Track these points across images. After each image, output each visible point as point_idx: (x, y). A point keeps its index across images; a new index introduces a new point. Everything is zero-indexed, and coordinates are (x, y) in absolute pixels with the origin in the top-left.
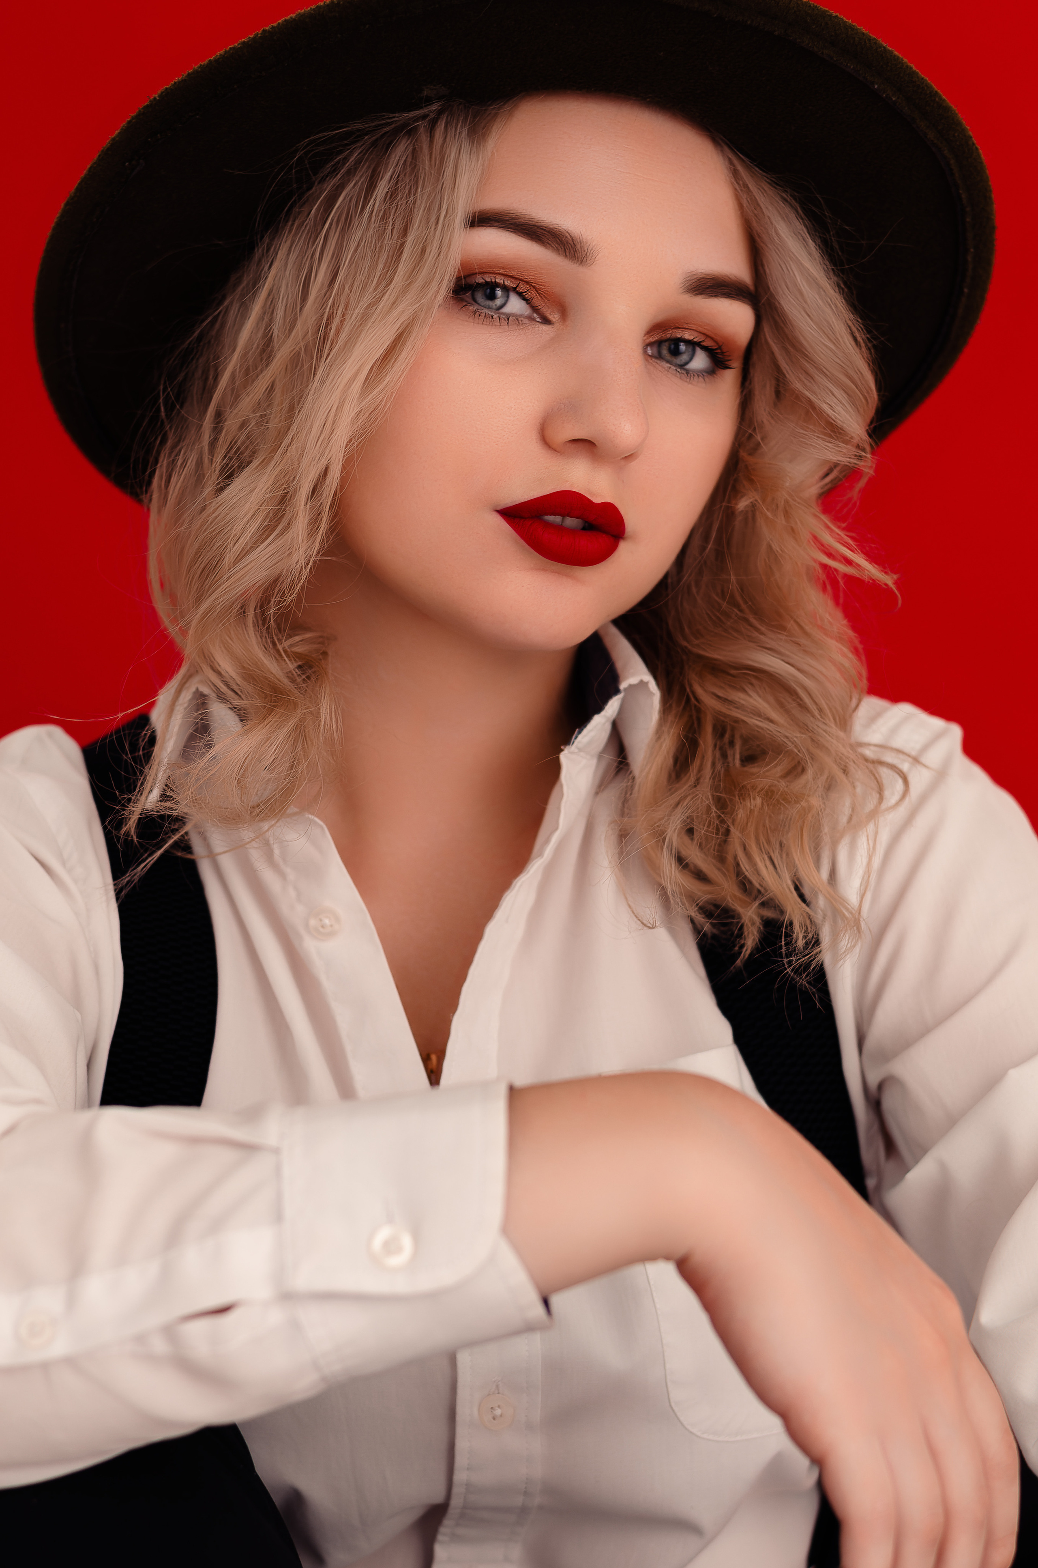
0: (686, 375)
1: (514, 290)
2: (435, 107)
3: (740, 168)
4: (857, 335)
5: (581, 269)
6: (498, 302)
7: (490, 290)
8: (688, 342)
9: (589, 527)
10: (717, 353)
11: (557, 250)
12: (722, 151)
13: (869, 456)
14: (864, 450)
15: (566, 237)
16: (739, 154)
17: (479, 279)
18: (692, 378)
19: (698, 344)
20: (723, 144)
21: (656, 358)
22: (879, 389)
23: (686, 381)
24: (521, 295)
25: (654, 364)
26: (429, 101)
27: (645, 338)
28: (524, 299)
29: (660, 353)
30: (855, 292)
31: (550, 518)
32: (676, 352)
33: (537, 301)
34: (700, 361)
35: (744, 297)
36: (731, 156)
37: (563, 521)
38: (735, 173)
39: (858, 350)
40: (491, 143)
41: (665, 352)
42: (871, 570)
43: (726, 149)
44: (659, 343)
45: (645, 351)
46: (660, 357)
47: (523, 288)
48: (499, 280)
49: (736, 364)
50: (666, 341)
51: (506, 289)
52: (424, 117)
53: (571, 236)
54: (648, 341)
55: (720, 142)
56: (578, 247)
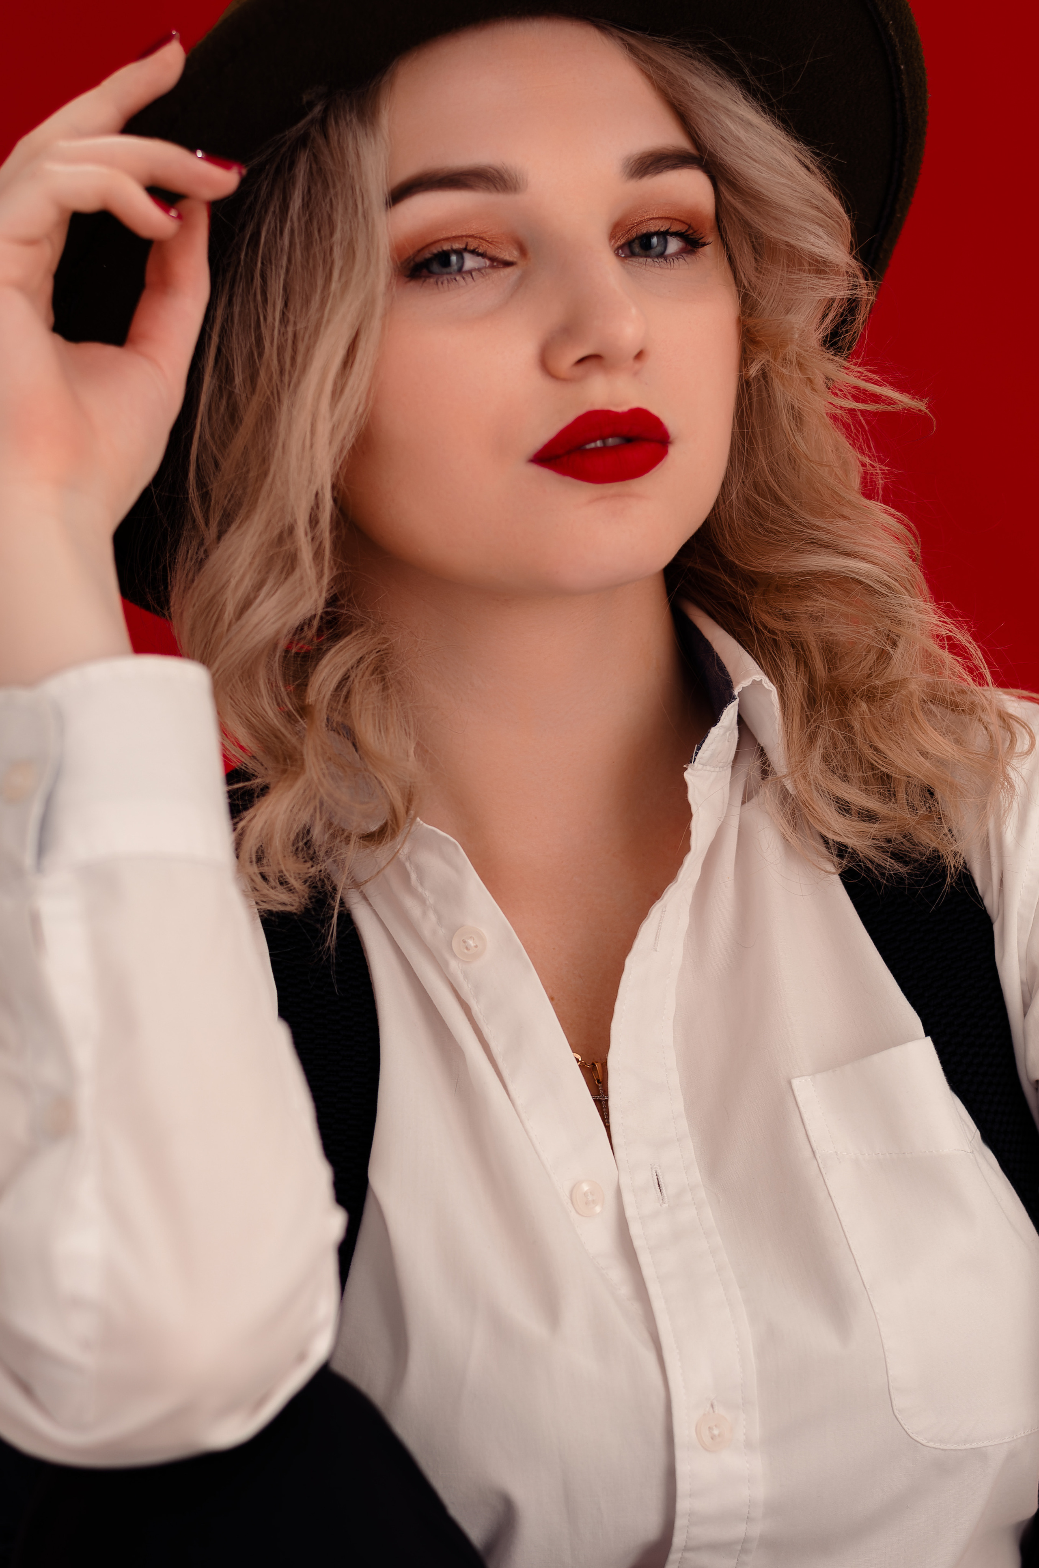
0: (665, 262)
1: (465, 250)
2: (318, 109)
3: (632, 41)
4: (808, 162)
6: (455, 266)
9: (629, 440)
10: (688, 235)
11: (487, 189)
12: (611, 34)
13: (862, 281)
14: (856, 276)
15: (491, 172)
16: (628, 30)
17: (427, 255)
18: (672, 263)
19: (668, 231)
20: (608, 27)
21: (630, 257)
22: (848, 211)
23: (668, 268)
24: (474, 252)
25: (630, 263)
26: (311, 105)
27: (612, 243)
28: (478, 254)
29: (632, 251)
30: (791, 125)
31: (589, 446)
32: (650, 247)
33: (492, 251)
34: (674, 245)
35: (689, 163)
36: (621, 35)
37: (604, 443)
38: (631, 49)
39: (812, 176)
40: (385, 119)
41: (637, 249)
42: (903, 400)
43: (613, 30)
44: (629, 244)
45: (617, 255)
46: (633, 254)
47: (473, 244)
48: (446, 247)
49: (711, 238)
50: (634, 240)
51: (458, 252)
52: (312, 122)
53: (494, 170)
54: (616, 245)
55: (605, 26)
56: (506, 176)
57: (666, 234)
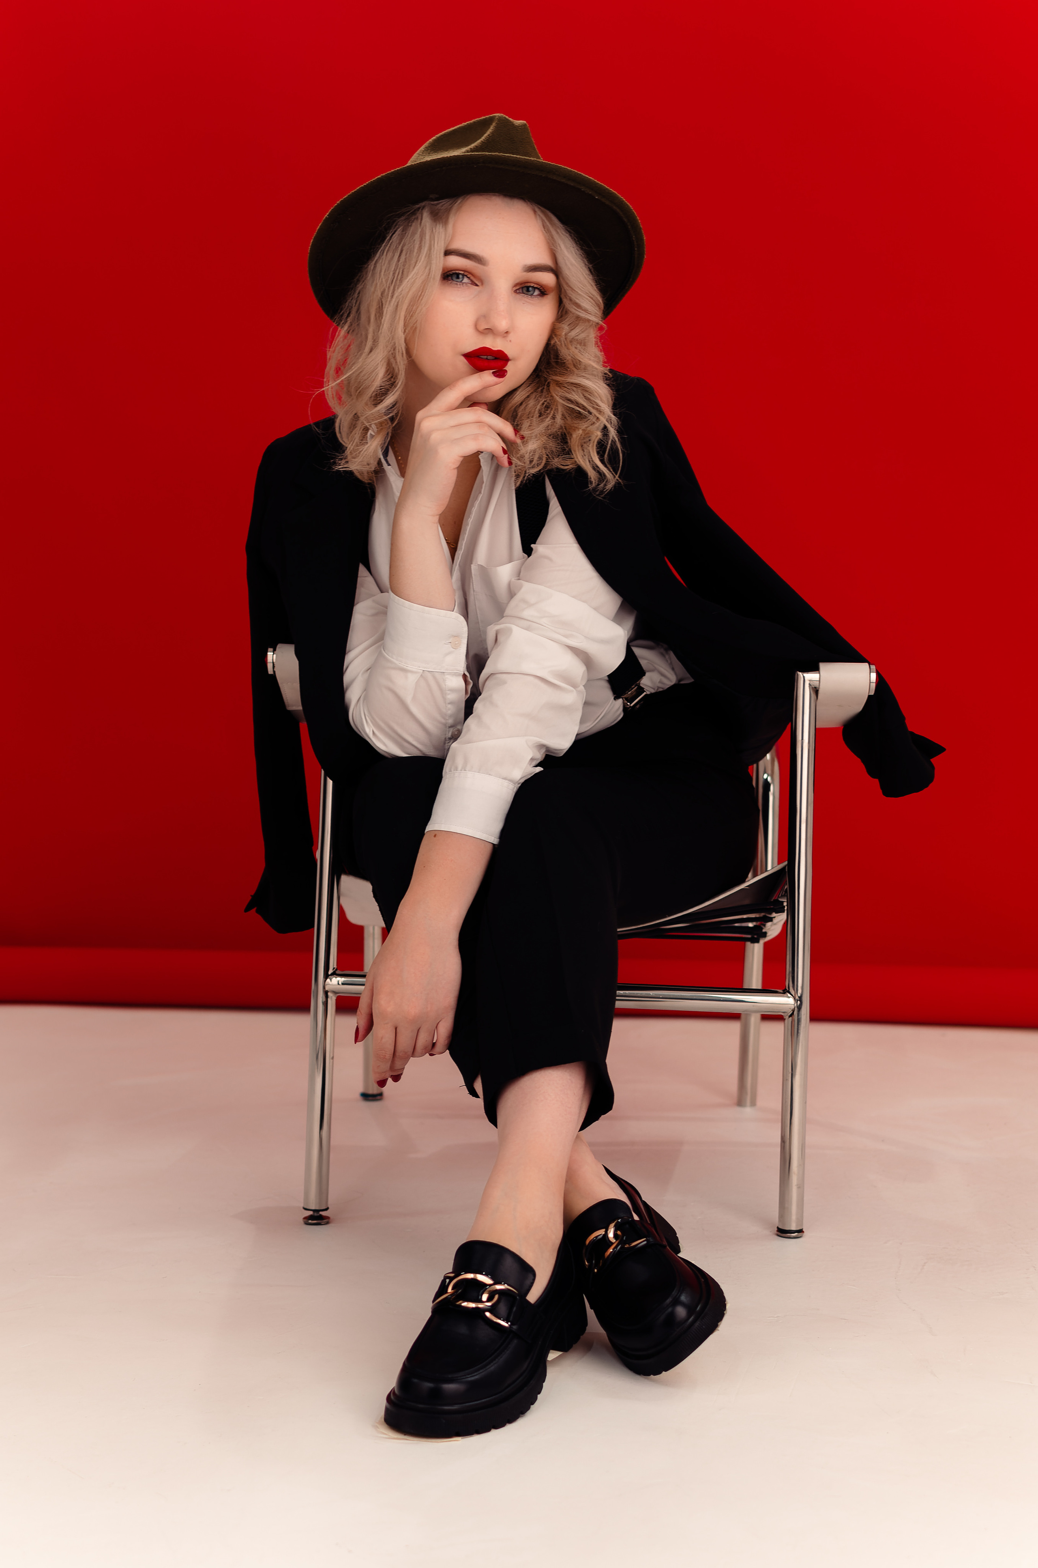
0: (532, 297)
1: (466, 276)
5: (485, 268)
6: (461, 280)
7: (457, 276)
8: (533, 287)
10: (542, 290)
11: (475, 262)
15: (476, 256)
17: (451, 272)
18: (535, 299)
19: (536, 288)
21: (520, 293)
23: (532, 299)
25: (520, 295)
28: (468, 277)
29: (523, 291)
32: (528, 291)
33: (472, 278)
34: (537, 292)
35: (549, 270)
41: (524, 291)
44: (520, 288)
47: (467, 274)
48: (459, 272)
49: (550, 295)
50: (524, 287)
51: (463, 275)
53: (478, 255)
54: (515, 288)
56: (482, 260)
57: (534, 288)
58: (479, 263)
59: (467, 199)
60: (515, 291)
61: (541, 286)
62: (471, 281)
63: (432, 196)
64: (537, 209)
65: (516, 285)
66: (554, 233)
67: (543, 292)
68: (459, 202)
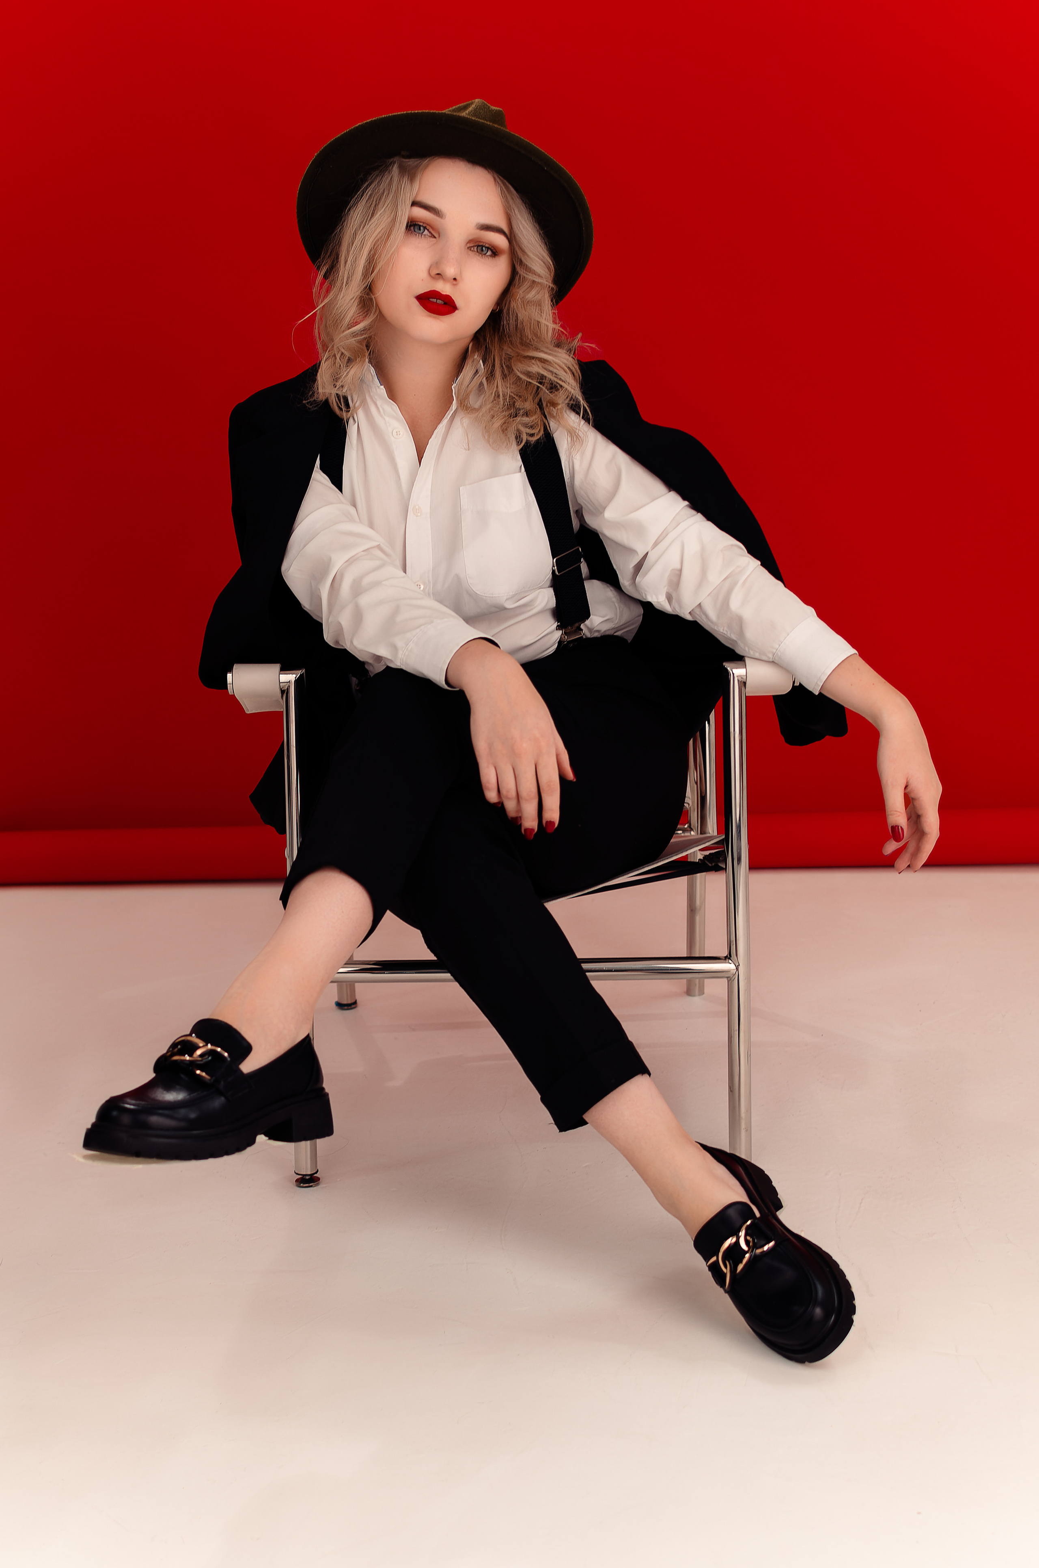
0: (482, 257)
3: (503, 188)
5: (442, 221)
6: (422, 231)
7: (419, 227)
8: (486, 247)
10: (493, 250)
11: (434, 214)
15: (437, 210)
17: (414, 223)
18: (487, 258)
23: (484, 259)
25: (471, 252)
27: (468, 244)
28: (428, 230)
31: (431, 299)
32: (481, 249)
33: (431, 230)
37: (435, 300)
38: (501, 190)
41: (478, 249)
47: (427, 226)
48: (420, 224)
50: (478, 245)
51: (425, 228)
56: (440, 213)
57: (488, 248)
58: (437, 216)
59: (435, 160)
60: (469, 248)
61: (495, 249)
62: (431, 234)
63: (403, 153)
64: (496, 177)
65: (470, 241)
66: (511, 202)
67: (495, 252)
68: (427, 160)
